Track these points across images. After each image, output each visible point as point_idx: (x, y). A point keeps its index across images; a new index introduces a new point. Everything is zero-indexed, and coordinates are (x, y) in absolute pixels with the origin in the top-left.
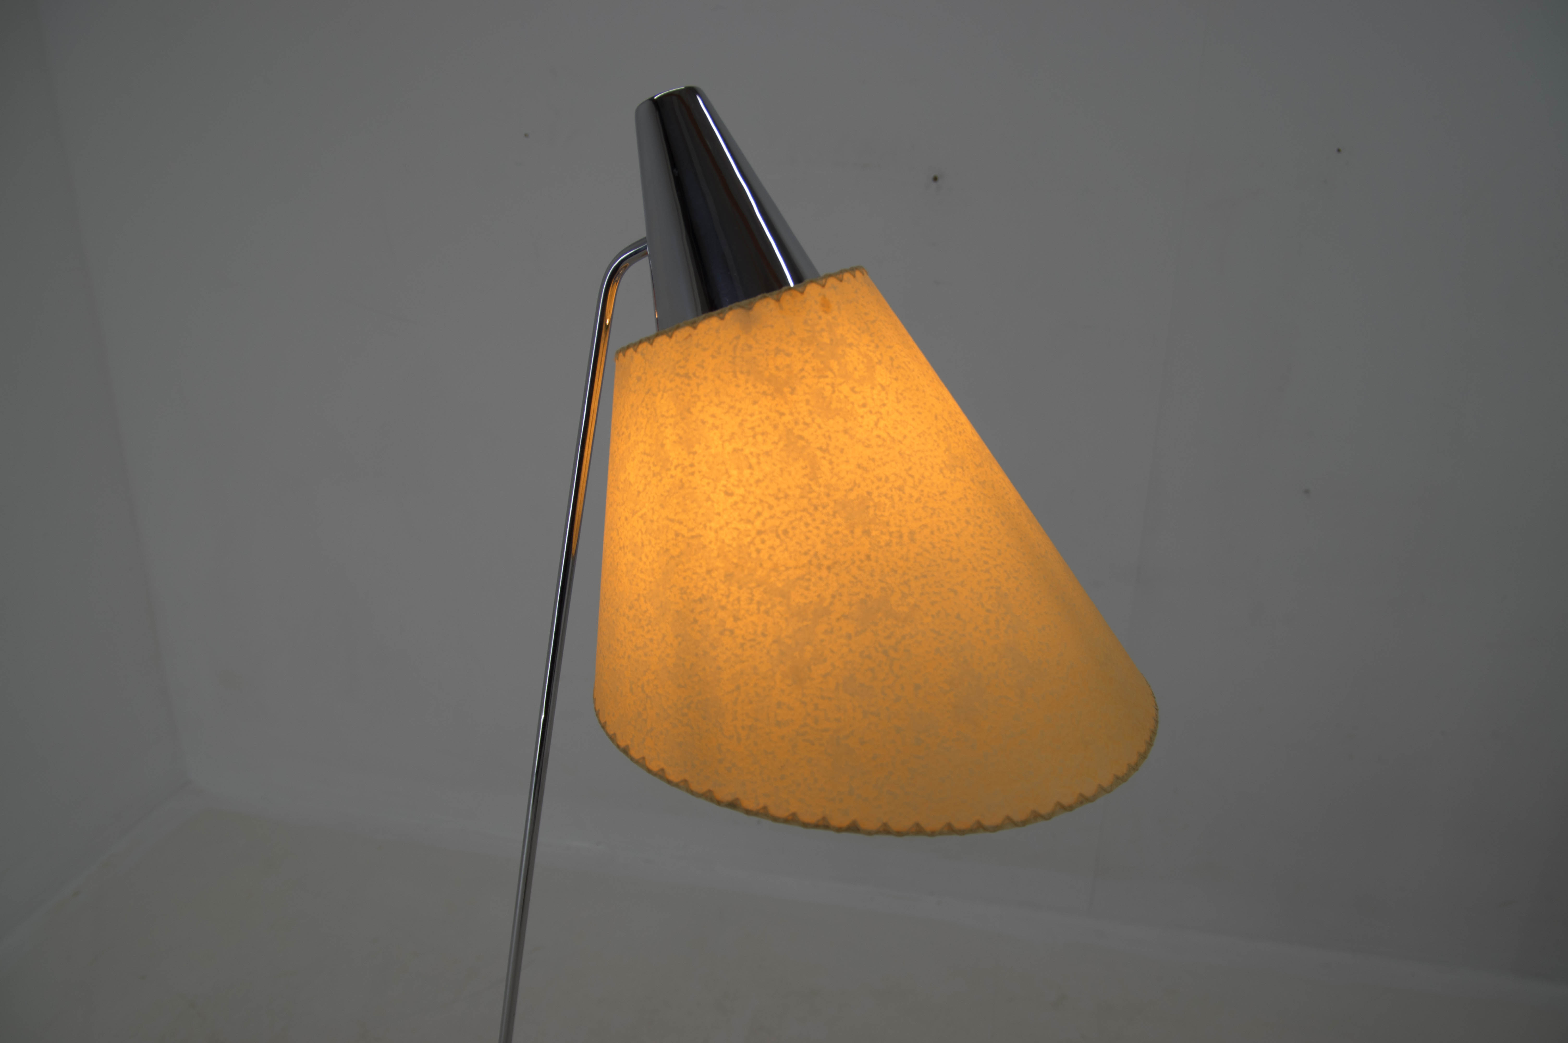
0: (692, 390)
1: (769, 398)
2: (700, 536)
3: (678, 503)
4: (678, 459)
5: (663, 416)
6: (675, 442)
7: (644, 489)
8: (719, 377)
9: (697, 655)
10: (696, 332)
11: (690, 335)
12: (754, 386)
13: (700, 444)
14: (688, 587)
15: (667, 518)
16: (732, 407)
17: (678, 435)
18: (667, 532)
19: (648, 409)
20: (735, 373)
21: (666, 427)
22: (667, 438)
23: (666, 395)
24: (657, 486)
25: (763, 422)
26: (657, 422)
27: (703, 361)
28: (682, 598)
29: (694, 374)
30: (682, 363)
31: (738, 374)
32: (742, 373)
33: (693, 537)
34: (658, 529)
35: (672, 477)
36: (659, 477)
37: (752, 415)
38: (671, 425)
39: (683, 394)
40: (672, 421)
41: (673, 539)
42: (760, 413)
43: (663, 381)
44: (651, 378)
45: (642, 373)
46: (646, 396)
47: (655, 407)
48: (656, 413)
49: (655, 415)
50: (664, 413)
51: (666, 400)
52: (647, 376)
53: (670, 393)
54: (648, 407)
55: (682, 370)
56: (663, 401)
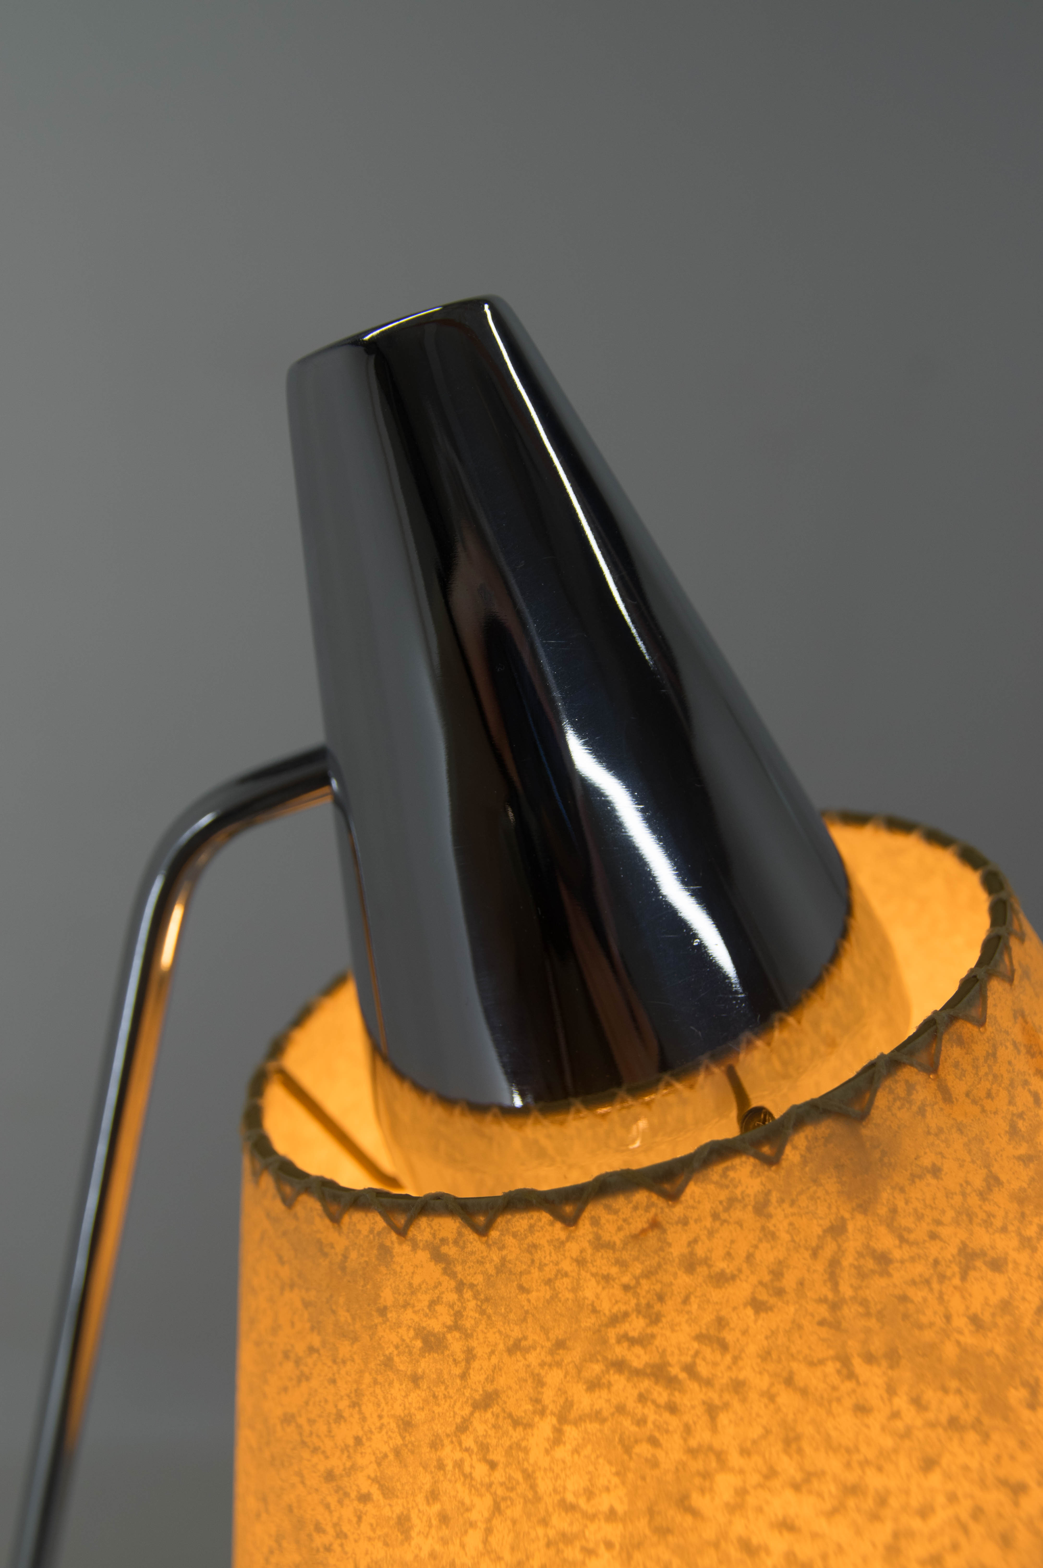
0: (688, 1430)
1: (972, 1437)
5: (569, 1508)
8: (789, 1381)
10: (678, 1210)
11: (655, 1224)
12: (917, 1402)
16: (854, 1490)
19: (493, 1465)
20: (845, 1360)
23: (571, 1433)
25: (965, 1529)
26: (544, 1522)
27: (721, 1322)
29: (690, 1370)
30: (634, 1325)
31: (857, 1363)
32: (870, 1358)
37: (924, 1512)
38: (609, 1545)
39: (653, 1441)
40: (613, 1532)
42: (952, 1498)
43: (554, 1377)
44: (493, 1352)
45: (444, 1325)
46: (477, 1415)
47: (526, 1465)
48: (533, 1487)
49: (530, 1495)
50: (570, 1498)
51: (576, 1451)
52: (474, 1343)
53: (593, 1427)
54: (492, 1456)
55: (638, 1350)
56: (561, 1452)
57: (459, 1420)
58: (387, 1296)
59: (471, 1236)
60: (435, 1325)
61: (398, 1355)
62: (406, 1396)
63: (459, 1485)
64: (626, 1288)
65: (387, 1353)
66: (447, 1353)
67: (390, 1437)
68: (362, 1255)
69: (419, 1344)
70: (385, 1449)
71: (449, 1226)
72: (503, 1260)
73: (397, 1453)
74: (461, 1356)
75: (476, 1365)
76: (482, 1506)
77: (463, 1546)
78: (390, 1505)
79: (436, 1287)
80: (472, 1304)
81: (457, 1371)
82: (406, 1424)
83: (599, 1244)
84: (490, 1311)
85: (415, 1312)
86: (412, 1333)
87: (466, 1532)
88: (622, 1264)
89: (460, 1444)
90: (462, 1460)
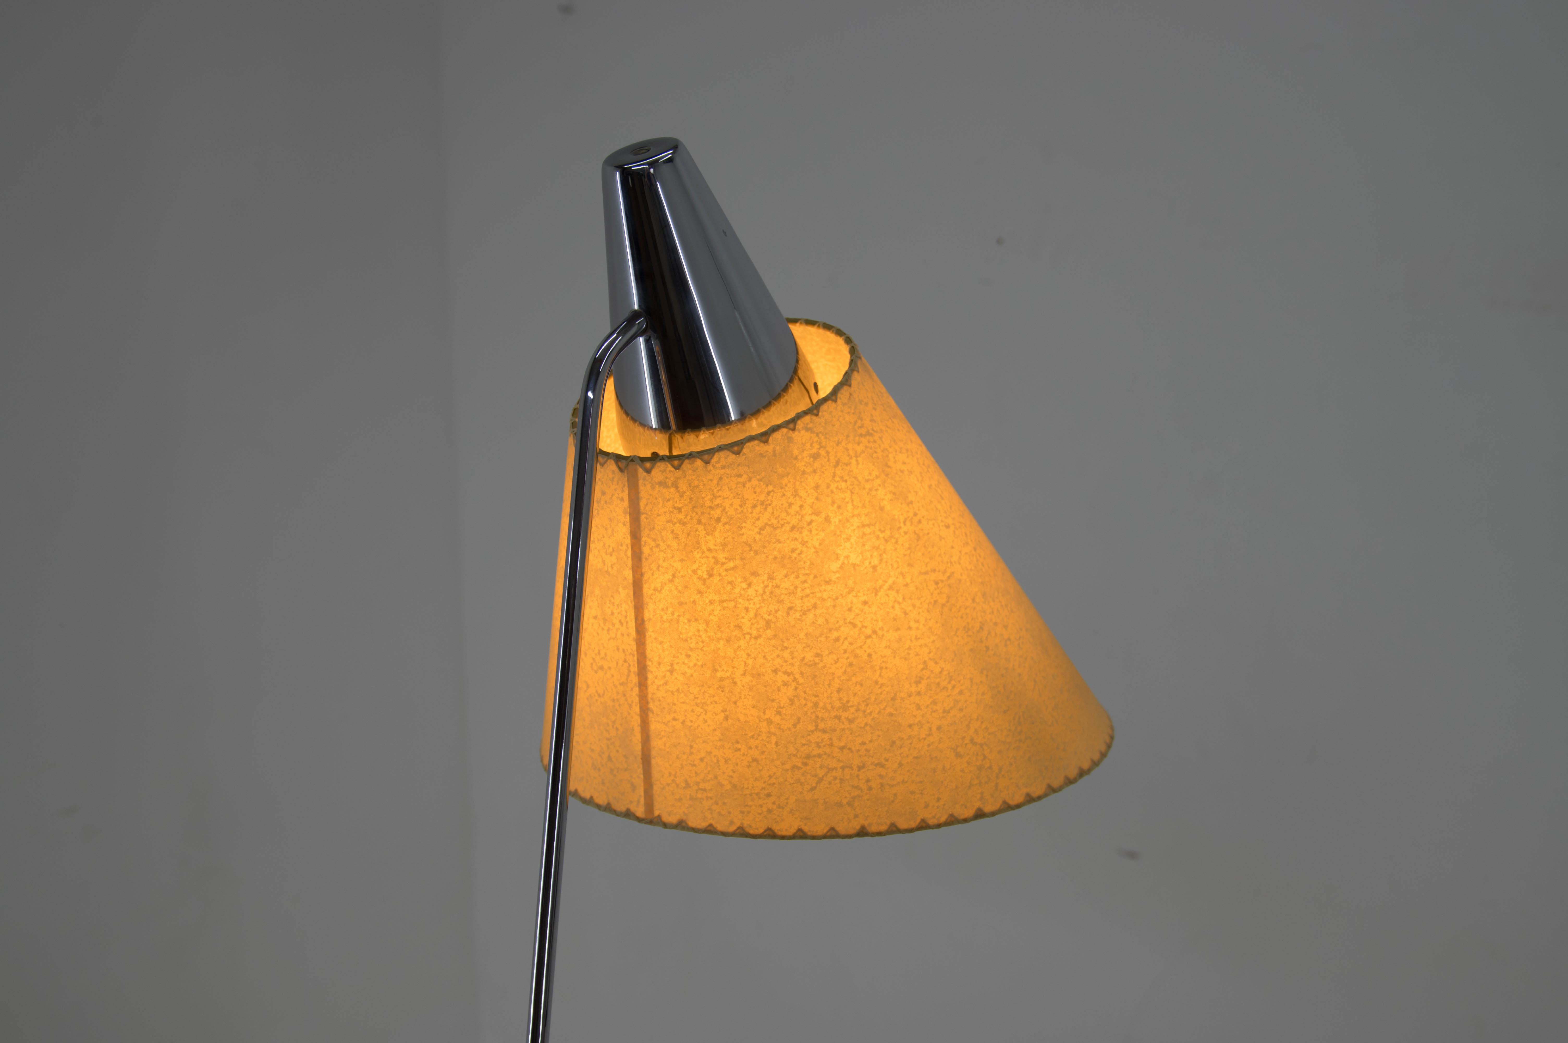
0: (879, 446)
2: (953, 573)
3: (923, 554)
4: (902, 514)
5: (867, 481)
6: (892, 500)
7: (881, 561)
9: (1002, 675)
11: (851, 394)
13: (910, 492)
14: (968, 623)
15: (921, 573)
17: (891, 492)
18: (927, 586)
19: (846, 481)
21: (877, 490)
22: (883, 499)
23: (860, 460)
24: (896, 549)
26: (864, 489)
28: (969, 636)
29: (873, 430)
30: (859, 423)
33: (949, 577)
34: (917, 589)
35: (906, 533)
36: (893, 541)
39: (875, 452)
40: (878, 481)
41: (935, 589)
43: (850, 446)
44: (833, 448)
45: (817, 449)
46: (836, 469)
47: (854, 475)
48: (858, 480)
49: (858, 483)
50: (867, 478)
51: (863, 464)
52: (827, 449)
53: (863, 455)
54: (845, 479)
55: (863, 429)
56: (860, 466)
57: (832, 474)
58: (796, 452)
59: (814, 418)
60: (815, 451)
61: (806, 468)
62: (814, 478)
63: (840, 494)
64: (853, 413)
65: (802, 470)
66: (821, 456)
67: (813, 496)
68: (782, 445)
69: (812, 459)
70: (812, 500)
71: (807, 418)
72: (826, 420)
73: (817, 499)
74: (825, 455)
75: (830, 455)
76: (848, 495)
77: (847, 511)
78: (821, 517)
79: (811, 439)
80: (822, 438)
81: (826, 460)
82: (817, 487)
83: (844, 404)
84: (828, 437)
85: (807, 451)
86: (808, 458)
87: (847, 506)
88: (850, 407)
89: (835, 481)
90: (838, 486)
